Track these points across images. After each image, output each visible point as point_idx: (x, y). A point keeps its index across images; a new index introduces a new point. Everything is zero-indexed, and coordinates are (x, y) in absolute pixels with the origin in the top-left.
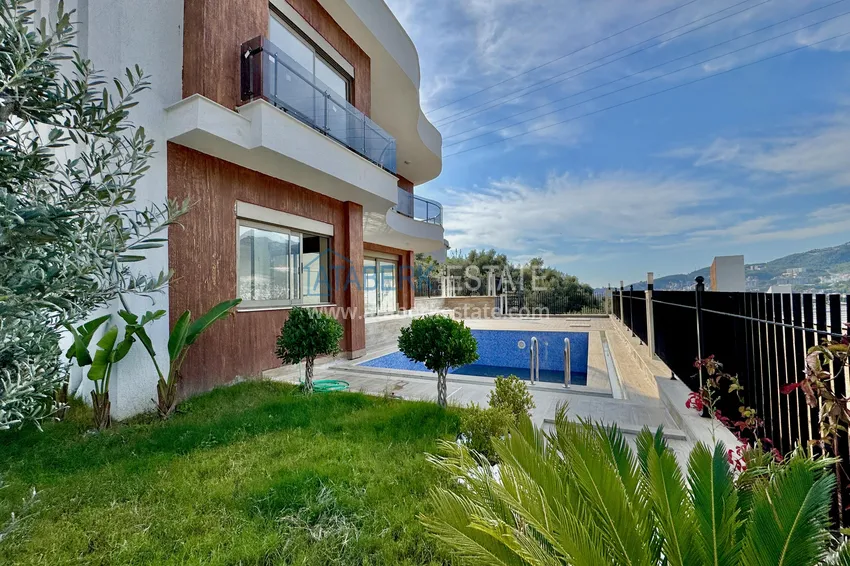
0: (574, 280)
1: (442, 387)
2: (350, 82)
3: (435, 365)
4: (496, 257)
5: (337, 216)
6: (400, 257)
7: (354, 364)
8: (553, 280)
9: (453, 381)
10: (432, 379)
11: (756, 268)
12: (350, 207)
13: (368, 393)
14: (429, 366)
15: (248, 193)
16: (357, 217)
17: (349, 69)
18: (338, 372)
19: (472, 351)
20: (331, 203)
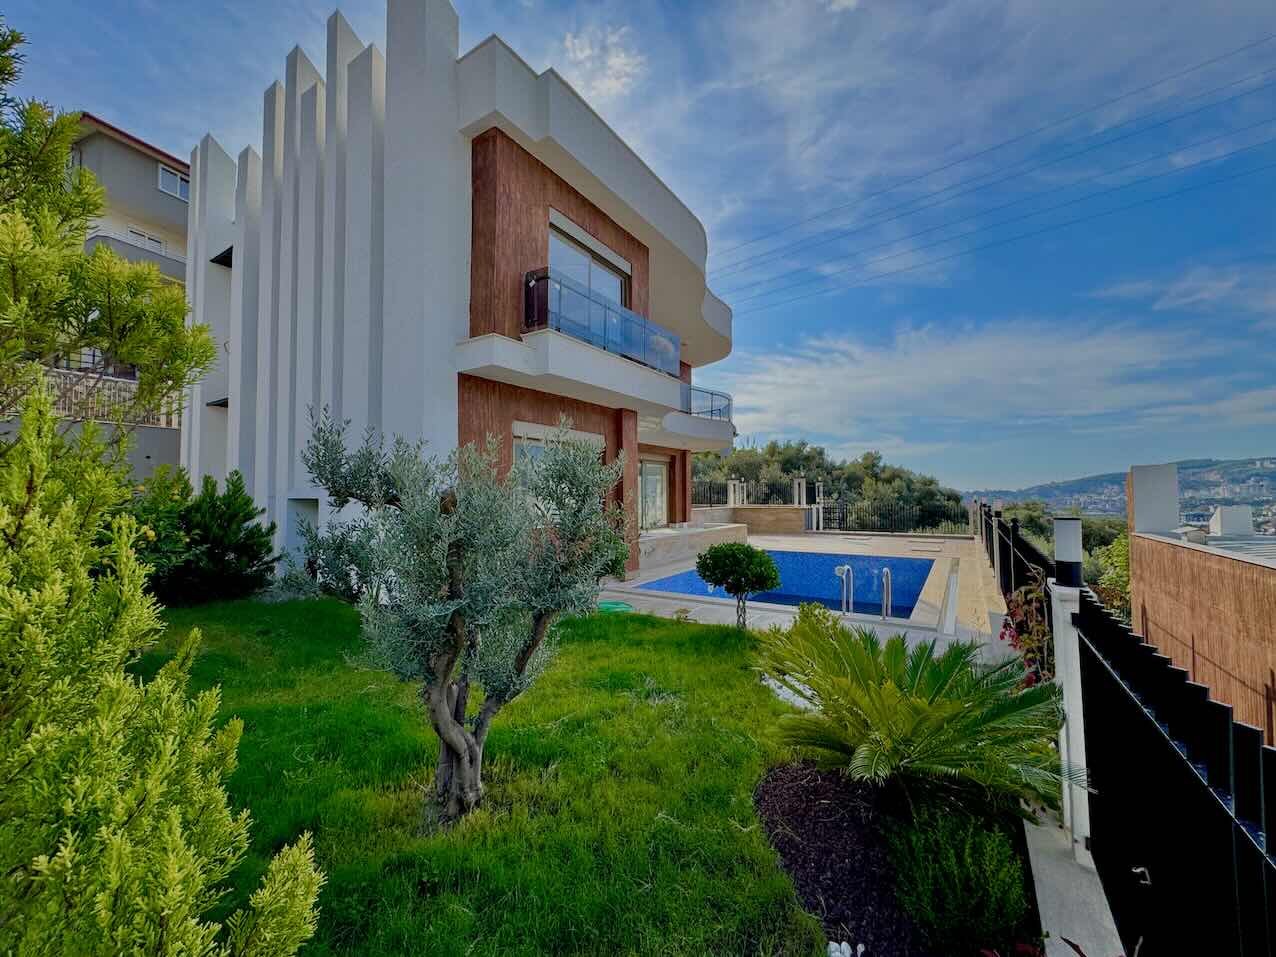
0: (931, 482)
1: (742, 611)
2: (627, 281)
3: (735, 589)
4: (808, 449)
5: (608, 425)
6: (673, 458)
7: (627, 586)
8: (897, 483)
9: (751, 608)
10: (733, 606)
11: (1267, 464)
12: (624, 414)
13: (659, 615)
14: (729, 590)
15: (524, 411)
16: (631, 423)
17: (625, 267)
18: (615, 594)
19: (775, 579)
20: (602, 410)
